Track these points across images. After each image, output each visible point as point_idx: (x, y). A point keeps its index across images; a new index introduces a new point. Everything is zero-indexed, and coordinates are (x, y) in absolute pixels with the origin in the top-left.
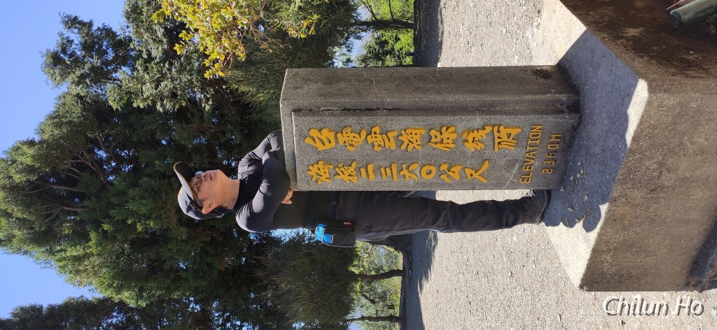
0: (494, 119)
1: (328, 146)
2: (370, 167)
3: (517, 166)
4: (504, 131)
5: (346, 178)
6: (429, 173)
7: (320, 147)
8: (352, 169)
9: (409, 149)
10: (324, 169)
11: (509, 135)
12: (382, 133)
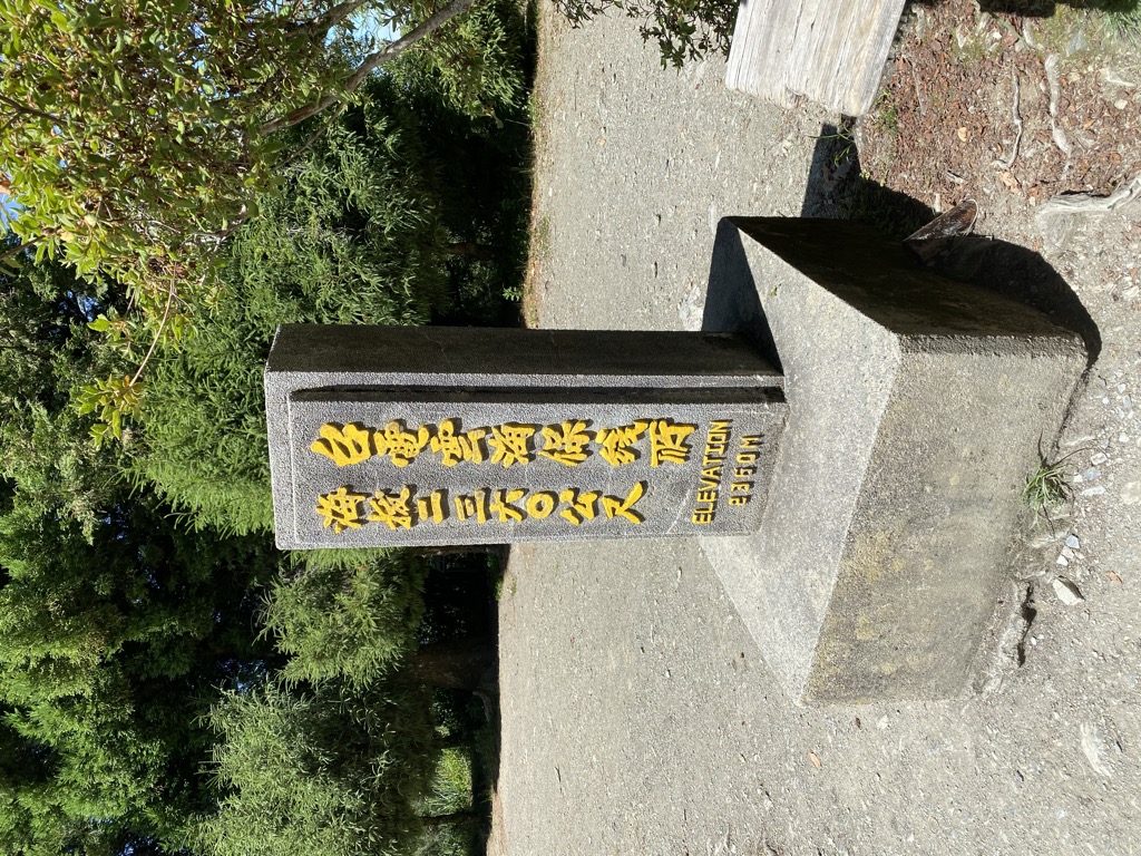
0: (649, 409)
2: (436, 499)
3: (688, 494)
4: (666, 432)
5: (390, 519)
7: (340, 460)
8: (401, 501)
9: (507, 463)
10: (348, 503)
11: (674, 438)
12: (456, 434)
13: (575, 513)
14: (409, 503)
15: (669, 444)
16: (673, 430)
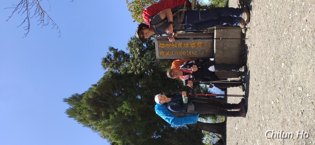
0: (196, 40)
1: (164, 47)
2: (172, 52)
3: (203, 51)
4: (198, 43)
5: (167, 54)
6: (184, 53)
7: (162, 47)
8: (168, 52)
9: (180, 47)
10: (163, 53)
11: (200, 44)
12: (174, 44)
13: (189, 54)
14: (169, 52)
15: (199, 45)
16: (200, 43)
